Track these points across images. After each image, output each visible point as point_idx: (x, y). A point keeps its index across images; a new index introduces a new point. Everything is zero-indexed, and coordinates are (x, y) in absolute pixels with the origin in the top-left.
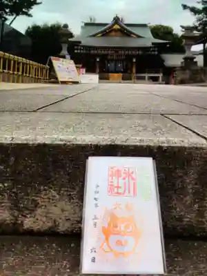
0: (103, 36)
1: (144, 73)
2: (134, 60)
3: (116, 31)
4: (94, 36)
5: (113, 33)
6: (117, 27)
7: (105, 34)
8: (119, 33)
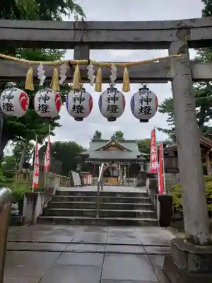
0: (104, 150)
3: (114, 146)
4: (98, 150)
5: (111, 148)
6: (113, 143)
7: (105, 148)
8: (115, 148)
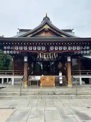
0: (33, 36)
1: (78, 74)
2: (69, 60)
4: (25, 36)
6: (47, 27)
